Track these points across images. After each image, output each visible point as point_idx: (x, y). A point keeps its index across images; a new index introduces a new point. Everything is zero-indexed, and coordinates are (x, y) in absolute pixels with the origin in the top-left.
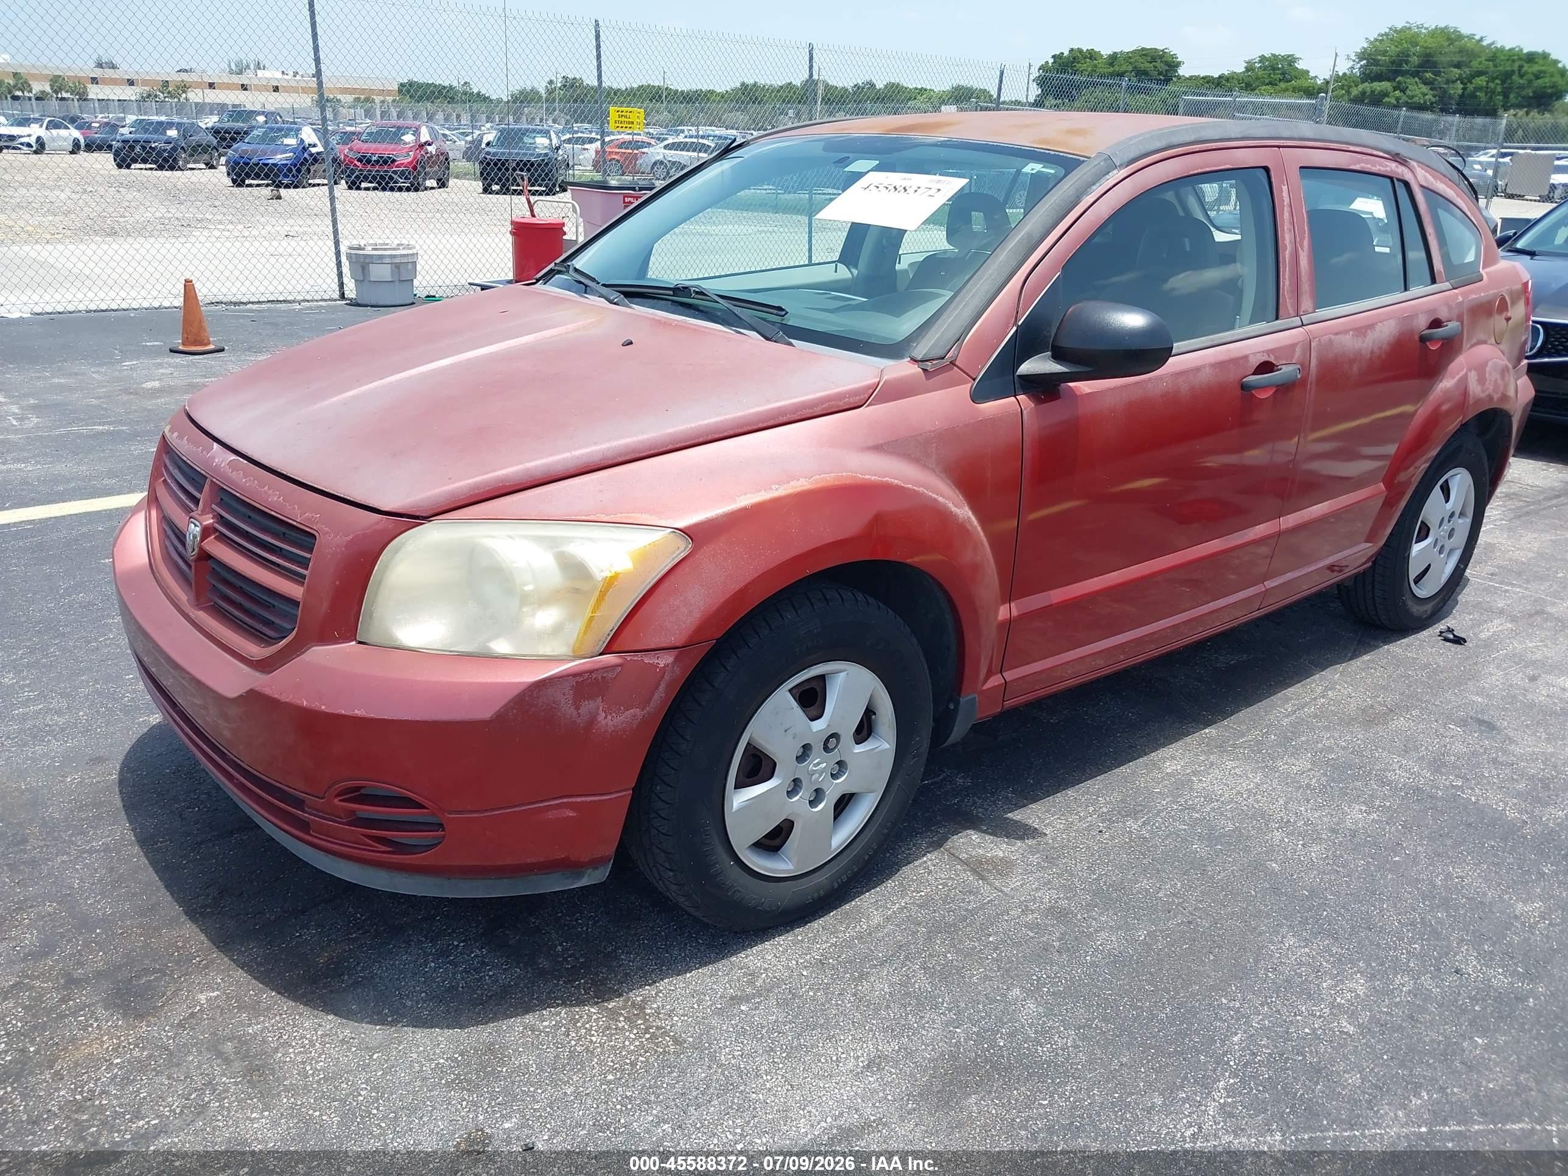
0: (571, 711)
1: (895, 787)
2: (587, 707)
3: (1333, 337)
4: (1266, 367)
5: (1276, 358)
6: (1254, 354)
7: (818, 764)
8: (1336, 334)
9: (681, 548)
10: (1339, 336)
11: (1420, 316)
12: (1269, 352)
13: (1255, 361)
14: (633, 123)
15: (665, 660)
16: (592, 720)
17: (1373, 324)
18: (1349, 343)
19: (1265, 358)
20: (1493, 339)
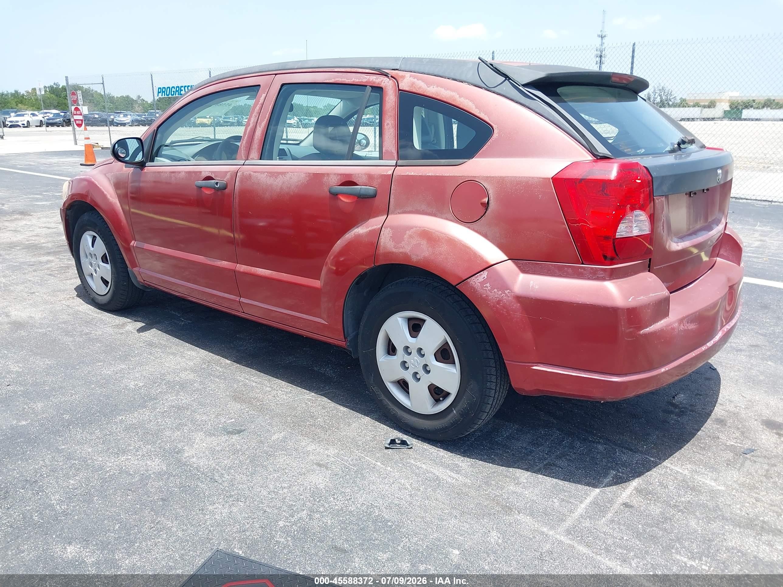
3: (252, 173)
4: (209, 178)
5: (215, 176)
6: (205, 172)
7: (94, 261)
8: (255, 172)
10: (256, 174)
11: (332, 176)
12: (212, 172)
13: (204, 175)
17: (285, 173)
18: (264, 179)
19: (210, 175)
20: (451, 215)
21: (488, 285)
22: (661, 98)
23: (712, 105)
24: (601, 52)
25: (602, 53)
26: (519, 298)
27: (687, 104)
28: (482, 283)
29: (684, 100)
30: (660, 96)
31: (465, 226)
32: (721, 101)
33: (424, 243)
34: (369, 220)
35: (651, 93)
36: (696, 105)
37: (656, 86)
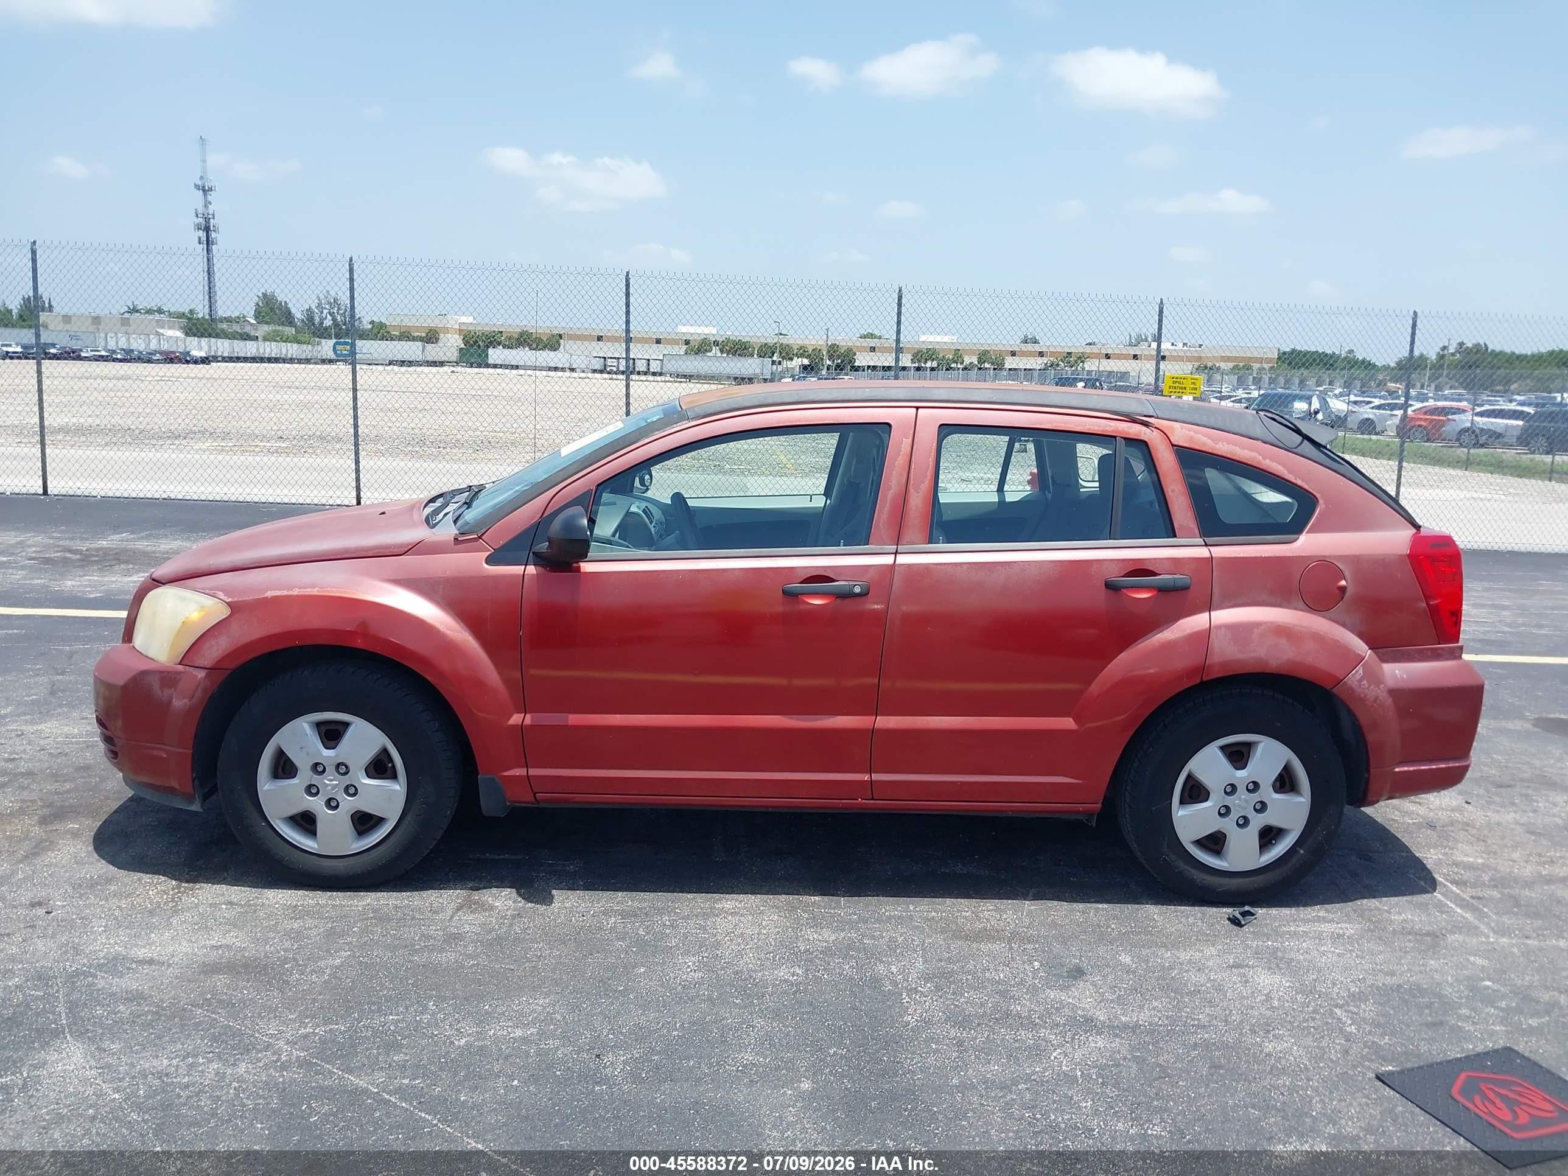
0: (159, 692)
1: (406, 822)
2: (167, 692)
4: (819, 579)
5: (837, 574)
6: (805, 567)
7: (332, 780)
9: (226, 612)
11: (1107, 563)
12: (826, 568)
13: (804, 574)
14: (1185, 388)
15: (201, 674)
16: (170, 701)
19: (820, 572)
20: (1301, 605)
21: (1365, 682)
22: (334, 320)
23: (431, 337)
24: (207, 220)
25: (209, 223)
26: (1392, 692)
27: (388, 332)
28: (1360, 681)
29: (381, 325)
30: (331, 315)
31: (1319, 615)
32: (446, 330)
33: (1283, 642)
34: (1178, 620)
35: (314, 308)
36: (406, 336)
37: (322, 297)
